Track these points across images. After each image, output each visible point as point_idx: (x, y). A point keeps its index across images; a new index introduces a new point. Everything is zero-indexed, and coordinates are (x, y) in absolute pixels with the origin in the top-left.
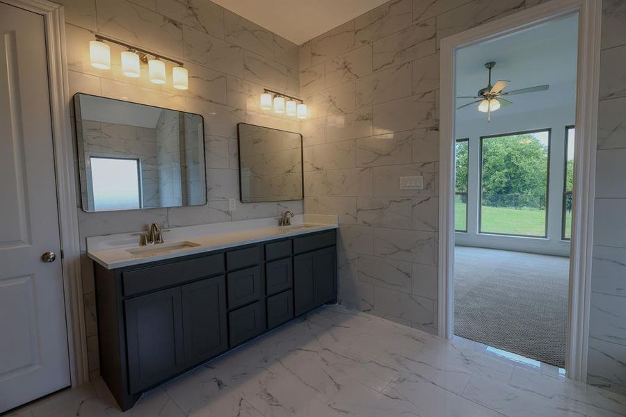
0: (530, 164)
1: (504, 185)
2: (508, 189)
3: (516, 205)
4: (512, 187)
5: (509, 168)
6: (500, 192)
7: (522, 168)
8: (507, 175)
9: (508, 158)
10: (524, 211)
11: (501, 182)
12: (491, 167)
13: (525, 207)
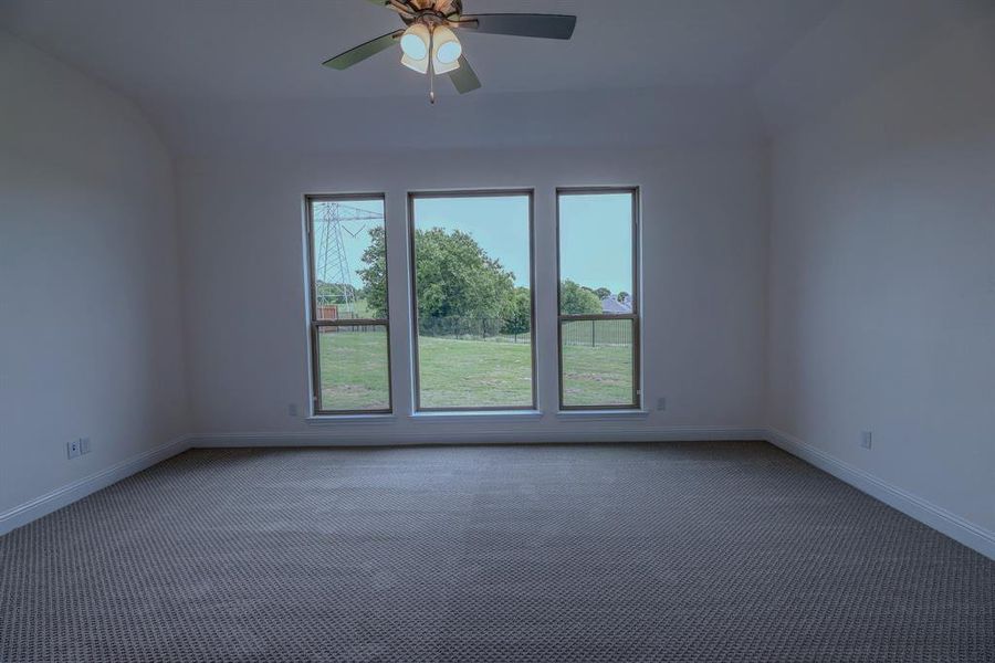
0: (470, 275)
1: (440, 305)
2: (446, 310)
3: (456, 332)
4: (449, 307)
5: (445, 279)
6: (436, 314)
7: (463, 281)
8: (445, 289)
9: (444, 264)
10: (464, 342)
11: (437, 300)
12: (423, 276)
13: (468, 336)
